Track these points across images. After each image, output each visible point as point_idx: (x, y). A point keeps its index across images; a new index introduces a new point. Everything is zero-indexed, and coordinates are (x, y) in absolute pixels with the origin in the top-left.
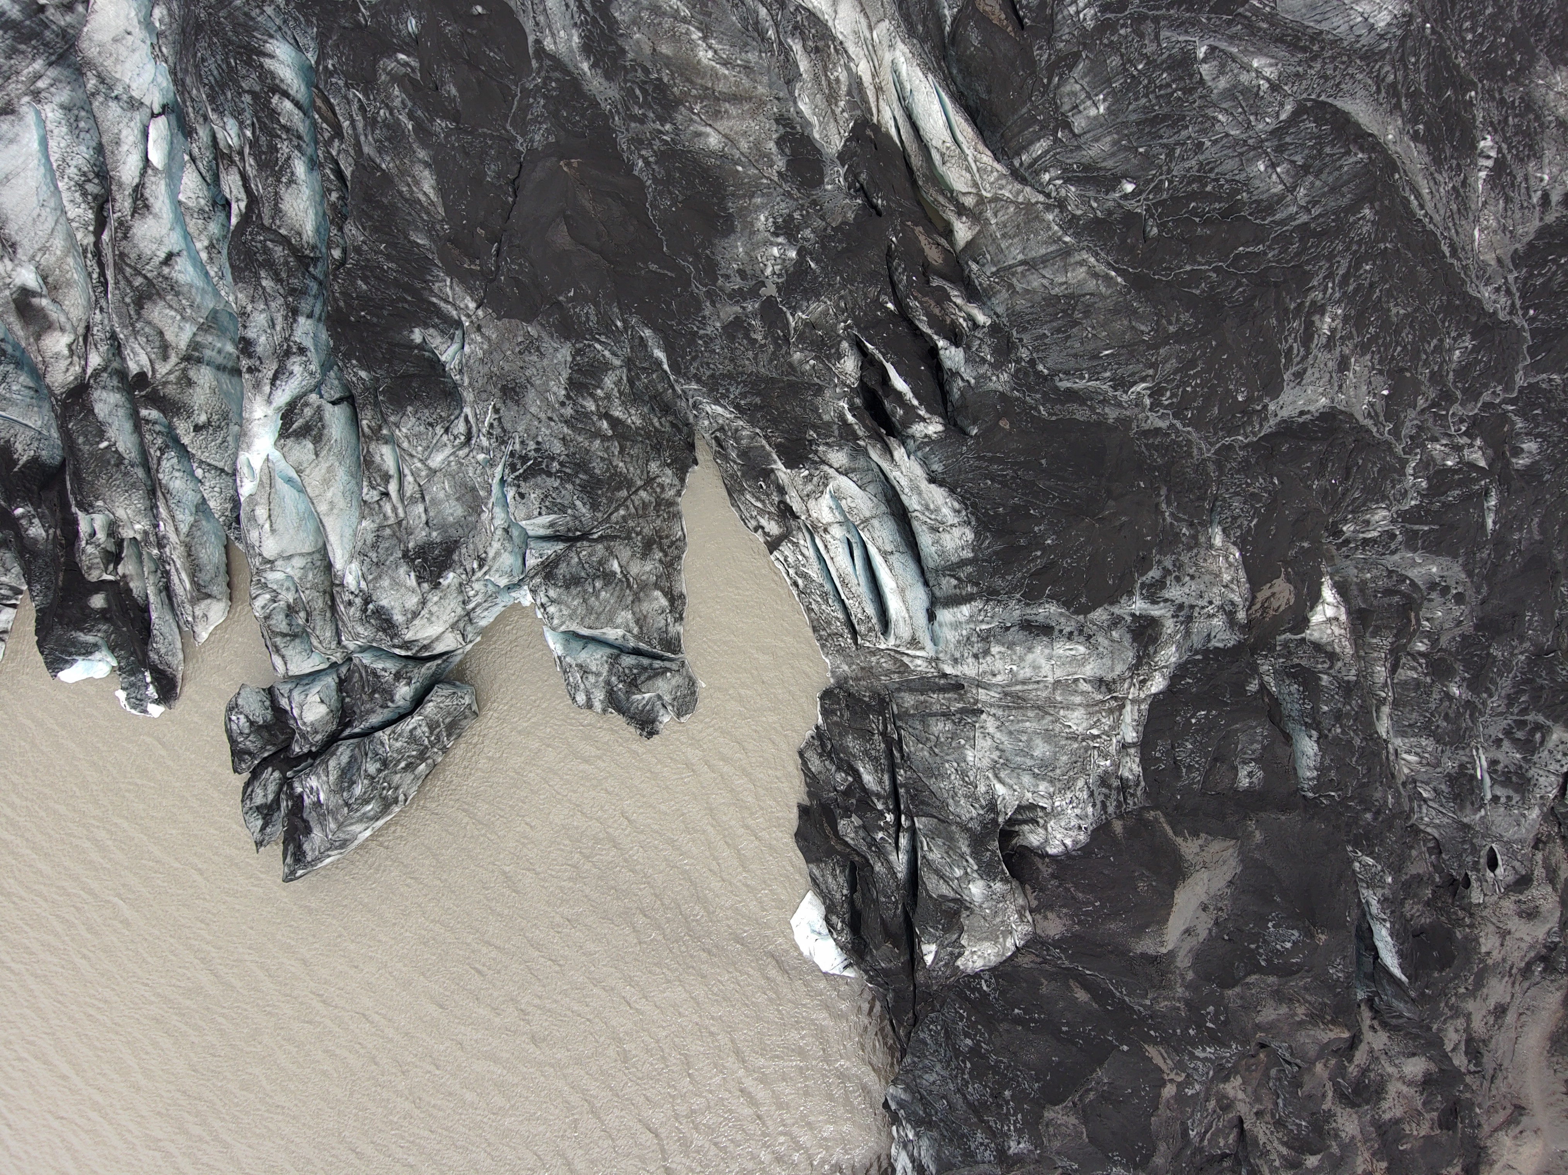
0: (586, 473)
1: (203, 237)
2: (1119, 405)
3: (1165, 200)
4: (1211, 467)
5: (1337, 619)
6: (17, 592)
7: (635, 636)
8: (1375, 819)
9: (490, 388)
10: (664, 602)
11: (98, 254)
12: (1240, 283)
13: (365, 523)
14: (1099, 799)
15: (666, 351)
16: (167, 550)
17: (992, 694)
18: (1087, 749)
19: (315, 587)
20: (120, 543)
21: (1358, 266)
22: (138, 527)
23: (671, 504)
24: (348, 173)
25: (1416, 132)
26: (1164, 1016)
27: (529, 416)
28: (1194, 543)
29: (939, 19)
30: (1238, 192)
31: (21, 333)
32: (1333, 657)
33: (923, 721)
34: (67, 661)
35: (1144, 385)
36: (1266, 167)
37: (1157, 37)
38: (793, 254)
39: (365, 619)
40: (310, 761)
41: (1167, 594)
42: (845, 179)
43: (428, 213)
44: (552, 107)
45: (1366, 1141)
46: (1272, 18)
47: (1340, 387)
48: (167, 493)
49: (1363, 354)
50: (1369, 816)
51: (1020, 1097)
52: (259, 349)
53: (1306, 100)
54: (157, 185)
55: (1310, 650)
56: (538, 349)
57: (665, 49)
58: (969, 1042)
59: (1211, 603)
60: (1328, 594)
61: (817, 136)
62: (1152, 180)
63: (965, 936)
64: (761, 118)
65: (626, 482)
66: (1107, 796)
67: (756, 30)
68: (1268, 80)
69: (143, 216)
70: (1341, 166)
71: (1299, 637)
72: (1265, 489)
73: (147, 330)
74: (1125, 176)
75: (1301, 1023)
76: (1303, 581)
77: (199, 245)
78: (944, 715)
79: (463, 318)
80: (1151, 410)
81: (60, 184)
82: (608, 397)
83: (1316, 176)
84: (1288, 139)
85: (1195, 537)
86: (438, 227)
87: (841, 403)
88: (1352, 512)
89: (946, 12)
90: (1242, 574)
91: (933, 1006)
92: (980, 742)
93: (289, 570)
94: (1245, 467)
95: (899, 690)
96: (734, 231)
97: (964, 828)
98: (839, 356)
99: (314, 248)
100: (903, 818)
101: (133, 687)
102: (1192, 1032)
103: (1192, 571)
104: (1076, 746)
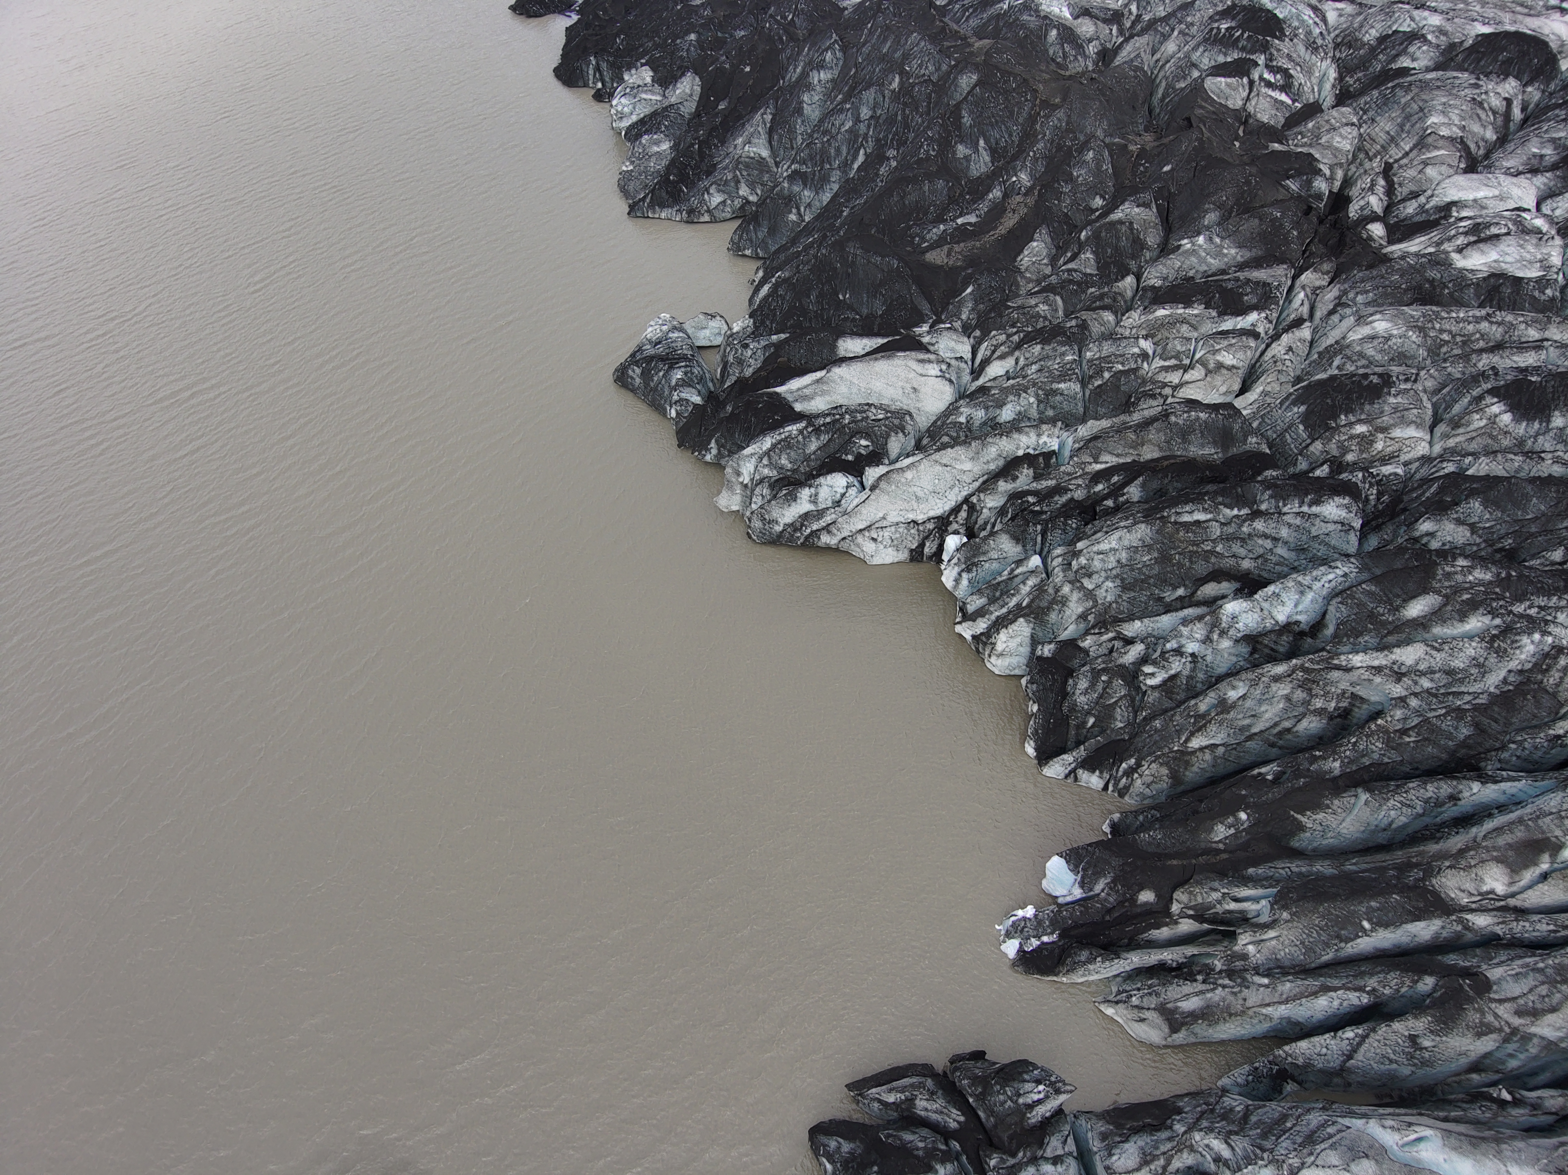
6: (1123, 793)
16: (1226, 981)
22: (1252, 949)
31: (1502, 842)
48: (1310, 991)
101: (1038, 925)
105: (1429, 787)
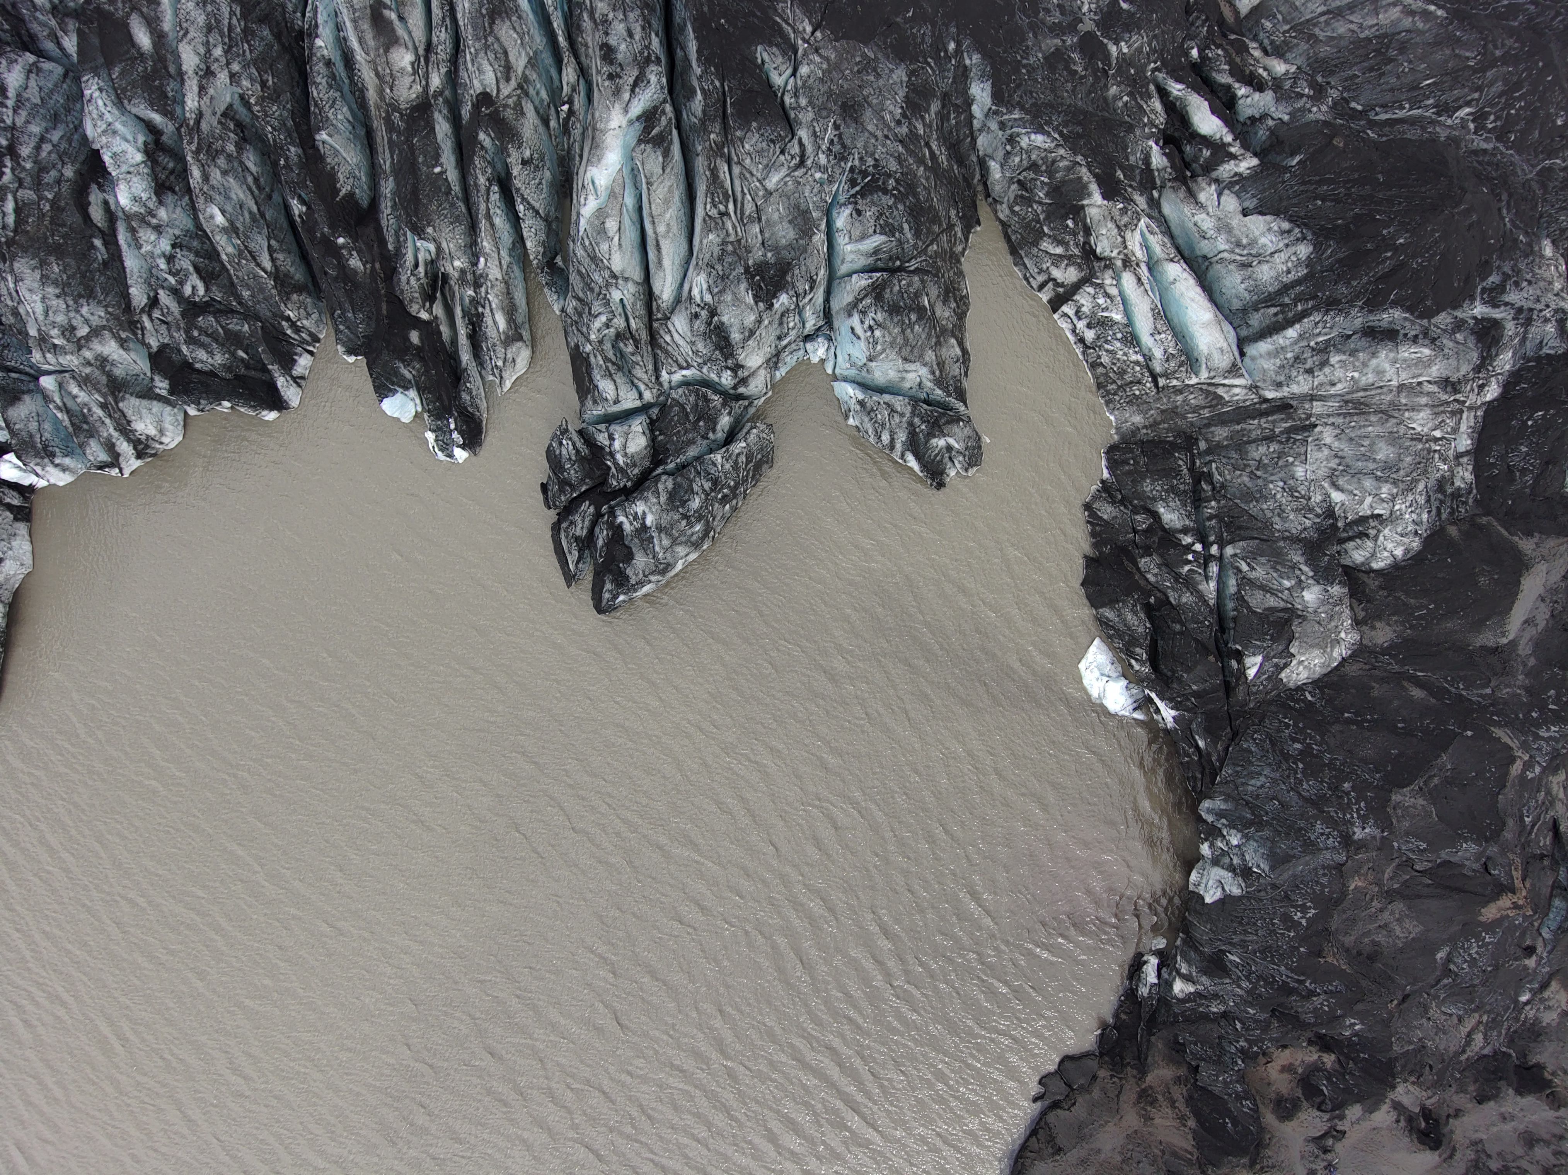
0: (914, 197)
2: (1447, 127)
4: (1536, 186)
6: (315, 339)
7: (935, 379)
9: (830, 105)
10: (959, 352)
13: (711, 237)
14: (1435, 505)
16: (483, 290)
17: (1330, 404)
19: (640, 318)
22: (457, 263)
23: (959, 259)
26: (1505, 703)
27: (866, 134)
28: (1529, 252)
31: (371, 43)
33: (1239, 450)
34: (390, 390)
35: (1468, 110)
39: (708, 334)
41: (1507, 298)
48: (492, 225)
51: (1360, 788)
52: (620, 56)
56: (875, 69)
58: (1298, 746)
59: (1548, 306)
63: (1296, 643)
65: (936, 219)
66: (1442, 502)
78: (1265, 438)
79: (800, 41)
80: (1475, 133)
82: (931, 126)
87: (1150, 144)
91: (1253, 720)
92: (1314, 454)
93: (625, 292)
95: (1208, 425)
97: (1295, 540)
98: (1150, 97)
100: (1214, 548)
101: (440, 431)
102: (1534, 714)
103: (1528, 277)
104: (1420, 446)
105: (318, 80)
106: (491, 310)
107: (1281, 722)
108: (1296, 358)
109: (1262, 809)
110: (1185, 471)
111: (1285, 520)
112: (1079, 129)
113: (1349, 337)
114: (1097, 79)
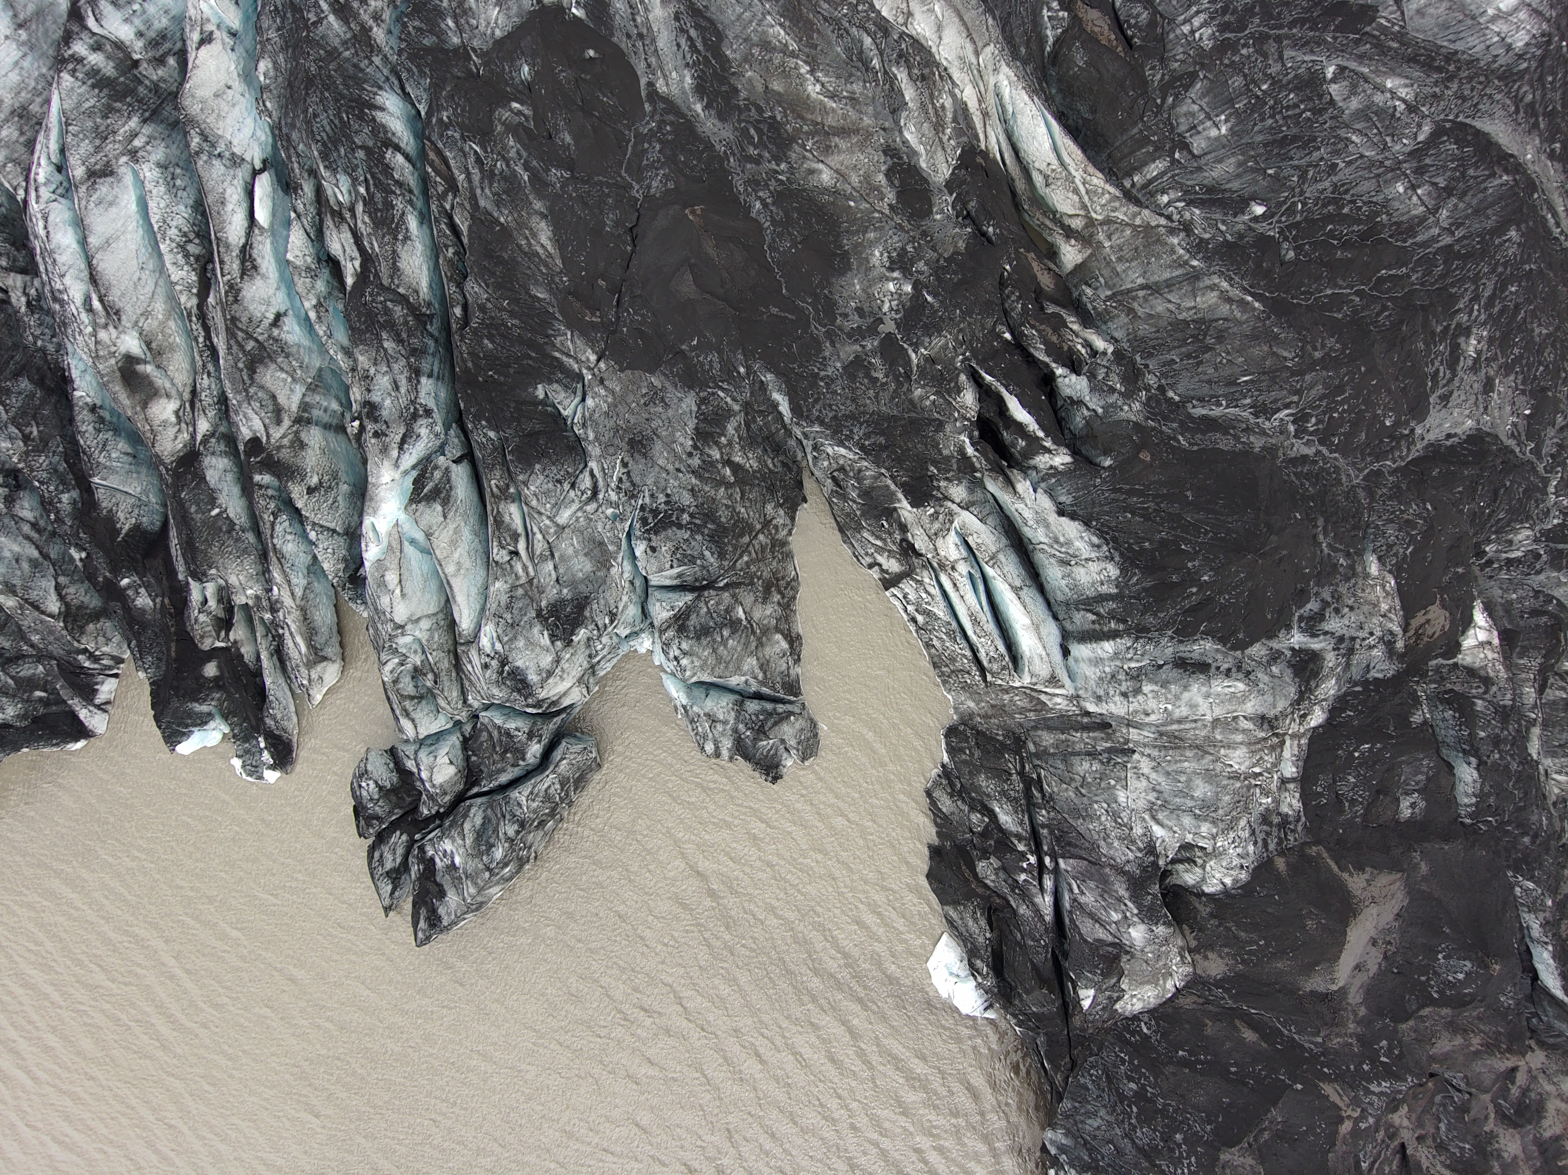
0: (714, 522)
1: (311, 296)
2: (1263, 433)
3: (1299, 223)
4: (1361, 494)
5: (1489, 643)
6: (119, 661)
7: (759, 682)
8: (1533, 842)
9: (617, 441)
10: (785, 645)
11: (202, 317)
12: (1385, 308)
13: (498, 584)
14: (1261, 836)
15: (788, 394)
16: (281, 614)
17: (1146, 733)
18: (1249, 787)
19: (440, 648)
20: (230, 609)
21: (1504, 288)
23: (784, 543)
24: (464, 228)
25: (1553, 151)
26: (1336, 1053)
27: (657, 469)
28: (1351, 573)
29: (1042, 40)
30: (1377, 214)
31: (127, 402)
32: (1487, 681)
33: (1065, 761)
34: (184, 734)
35: (1287, 412)
36: (1406, 189)
37: (1281, 57)
38: (908, 288)
39: (500, 682)
40: (438, 822)
41: (1327, 626)
42: (953, 208)
43: (546, 266)
44: (668, 152)
45: (1528, 1158)
46: (1401, 37)
47: (1486, 408)
48: (281, 558)
49: (1507, 375)
50: (1526, 840)
51: (1192, 1140)
52: (385, 413)
53: (1444, 121)
54: (263, 244)
55: (1463, 675)
56: (662, 400)
57: (777, 86)
58: (1133, 1085)
59: (1371, 634)
60: (1480, 617)
61: (923, 165)
62: (1284, 202)
63: (1125, 979)
64: (869, 150)
65: (746, 528)
66: (1268, 834)
67: (860, 60)
68: (1404, 101)
69: (252, 277)
70: (1486, 189)
71: (1451, 662)
72: (1419, 516)
73: (260, 394)
74: (1254, 199)
75: (1477, 1053)
76: (1458, 607)
77: (307, 305)
78: (1089, 754)
79: (585, 371)
80: (1295, 437)
81: (162, 247)
82: (730, 443)
83: (1460, 199)
84: (1428, 161)
85: (1352, 567)
86: (557, 280)
87: (962, 437)
88: (1496, 532)
89: (1049, 32)
90: (1397, 601)
91: (1091, 1050)
92: (1133, 783)
93: (417, 633)
94: (1397, 494)
95: (1035, 728)
96: (850, 269)
97: (1120, 871)
98: (959, 390)
99: (429, 304)
100: (1047, 860)
101: (248, 754)
102: (1366, 1067)
103: (1350, 602)
104: (1238, 785)
105: (84, 428)
106: (291, 634)
107: (1117, 1056)
108: (1113, 676)
109: (1099, 1152)
110: (1014, 777)
111: (1110, 846)
112: (882, 440)
113: (1160, 667)
114: (899, 384)
